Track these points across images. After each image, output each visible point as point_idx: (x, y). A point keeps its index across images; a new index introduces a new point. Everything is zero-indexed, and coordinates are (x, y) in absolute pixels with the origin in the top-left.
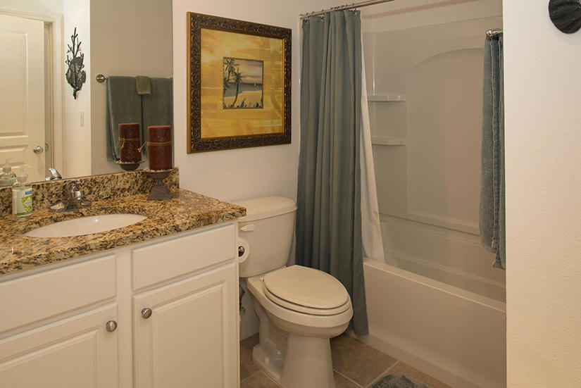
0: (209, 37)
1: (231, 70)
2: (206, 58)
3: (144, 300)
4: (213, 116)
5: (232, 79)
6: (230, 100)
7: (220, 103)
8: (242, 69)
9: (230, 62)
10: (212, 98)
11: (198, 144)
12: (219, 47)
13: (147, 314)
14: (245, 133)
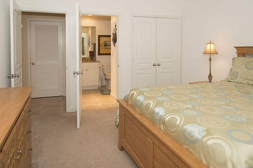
0: (101, 38)
1: (105, 43)
2: (101, 41)
3: (87, 69)
4: (102, 50)
5: (106, 44)
6: (105, 48)
7: (103, 48)
8: (107, 43)
9: (105, 42)
10: (102, 47)
11: (99, 54)
12: (103, 40)
13: (87, 70)
14: (108, 53)
